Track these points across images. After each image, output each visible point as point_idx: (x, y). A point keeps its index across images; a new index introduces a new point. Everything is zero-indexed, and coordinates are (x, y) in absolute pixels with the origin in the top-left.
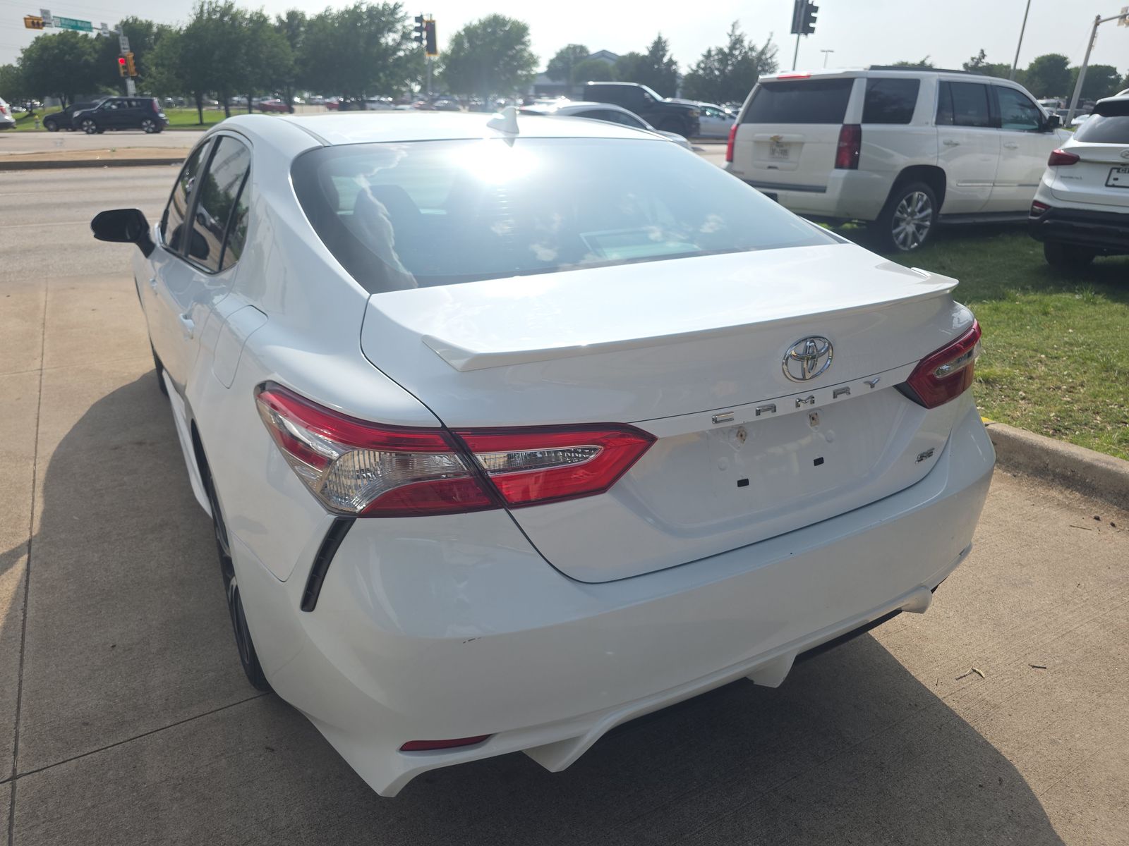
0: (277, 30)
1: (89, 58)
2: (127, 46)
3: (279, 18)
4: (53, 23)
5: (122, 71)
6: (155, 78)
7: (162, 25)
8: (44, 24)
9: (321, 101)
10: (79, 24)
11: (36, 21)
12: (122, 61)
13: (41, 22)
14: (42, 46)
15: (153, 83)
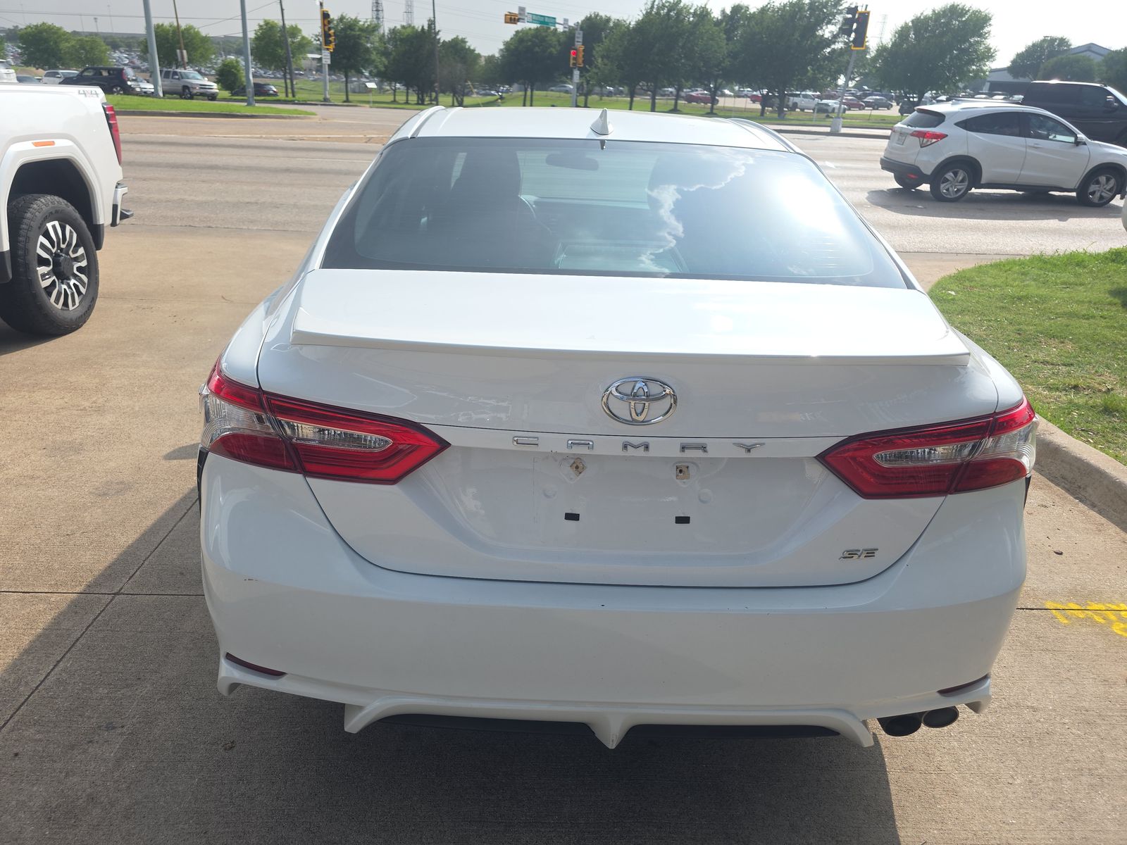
0: (718, 23)
1: (553, 50)
2: (581, 40)
3: (723, 12)
4: (526, 18)
5: (572, 62)
6: (599, 68)
7: (618, 20)
8: (518, 20)
9: (750, 94)
10: (546, 20)
11: (513, 17)
12: (574, 53)
13: (517, 18)
14: (520, 38)
15: (597, 73)
